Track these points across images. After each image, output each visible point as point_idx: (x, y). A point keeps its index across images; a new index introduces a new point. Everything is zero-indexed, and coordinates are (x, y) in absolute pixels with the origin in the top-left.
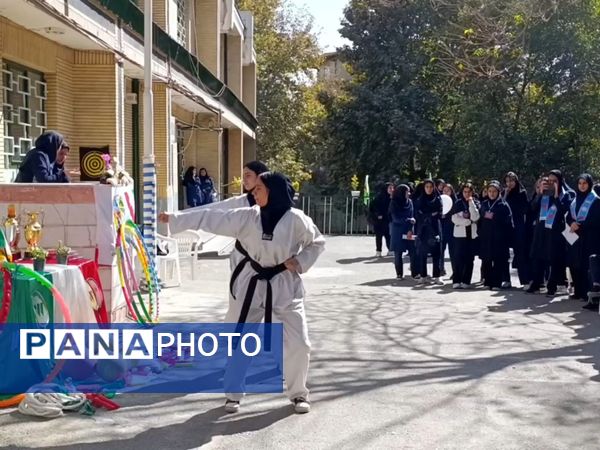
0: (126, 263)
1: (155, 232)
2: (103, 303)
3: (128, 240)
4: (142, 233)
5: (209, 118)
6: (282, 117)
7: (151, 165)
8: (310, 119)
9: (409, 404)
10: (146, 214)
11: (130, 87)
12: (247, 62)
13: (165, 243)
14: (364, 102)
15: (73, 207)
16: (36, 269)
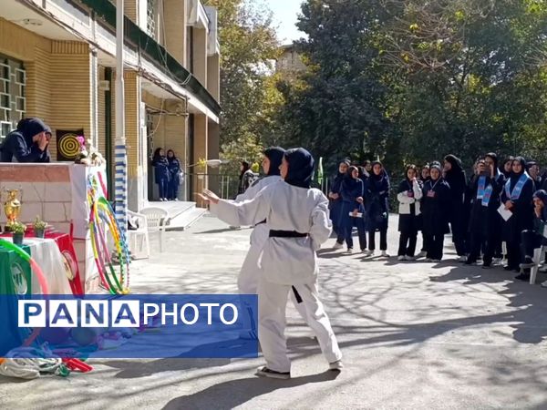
0: (99, 237)
1: (126, 208)
2: (78, 273)
3: (101, 216)
4: (114, 210)
5: (176, 104)
6: (244, 104)
7: (122, 147)
8: (269, 106)
9: (358, 366)
10: (117, 192)
11: (103, 75)
12: (211, 53)
13: (135, 219)
14: (319, 90)
15: (49, 185)
16: (15, 242)
